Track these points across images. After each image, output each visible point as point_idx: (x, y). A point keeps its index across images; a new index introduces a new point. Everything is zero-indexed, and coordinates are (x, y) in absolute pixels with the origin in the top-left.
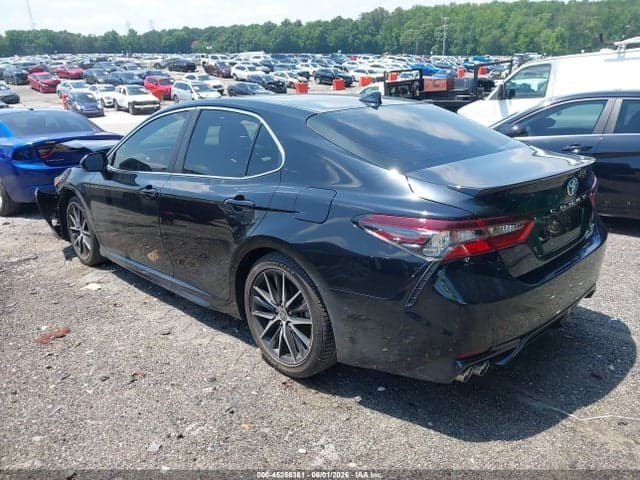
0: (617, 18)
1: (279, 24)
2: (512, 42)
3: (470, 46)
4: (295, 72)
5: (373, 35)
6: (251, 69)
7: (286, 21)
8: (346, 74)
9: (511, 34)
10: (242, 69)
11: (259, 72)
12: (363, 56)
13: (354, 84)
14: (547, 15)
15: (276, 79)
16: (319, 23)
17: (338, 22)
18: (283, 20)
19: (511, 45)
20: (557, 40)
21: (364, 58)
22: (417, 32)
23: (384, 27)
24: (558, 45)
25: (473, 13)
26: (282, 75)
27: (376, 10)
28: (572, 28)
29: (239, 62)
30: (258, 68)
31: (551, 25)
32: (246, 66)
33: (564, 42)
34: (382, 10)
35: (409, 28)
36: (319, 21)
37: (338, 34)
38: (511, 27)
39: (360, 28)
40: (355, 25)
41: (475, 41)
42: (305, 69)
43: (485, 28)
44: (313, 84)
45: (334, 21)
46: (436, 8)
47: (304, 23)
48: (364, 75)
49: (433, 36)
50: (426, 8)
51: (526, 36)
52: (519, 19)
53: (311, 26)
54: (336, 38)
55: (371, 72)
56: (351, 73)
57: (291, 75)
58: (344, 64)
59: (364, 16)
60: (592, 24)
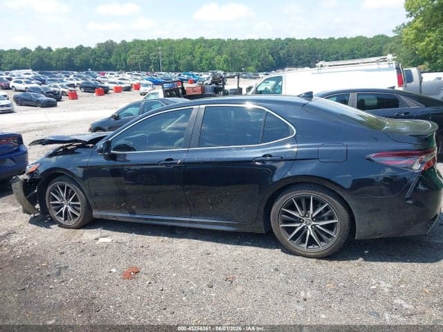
0: (255, 49)
1: (33, 50)
2: (199, 64)
3: (174, 66)
4: (64, 84)
5: (108, 59)
6: (27, 83)
7: (39, 47)
8: (103, 85)
9: (198, 59)
10: (21, 82)
11: (35, 85)
12: (109, 73)
13: (110, 91)
14: (216, 48)
15: (52, 89)
16: (65, 50)
17: (80, 49)
18: (37, 47)
19: (198, 66)
20: (225, 62)
21: (111, 74)
22: (138, 57)
23: (114, 53)
24: (225, 66)
25: (173, 45)
26: (55, 87)
27: (107, 42)
28: (231, 55)
29: (13, 78)
30: (33, 82)
31: (220, 53)
32: (23, 80)
33: (228, 63)
34: (112, 42)
35: (132, 54)
36: (66, 48)
37: (81, 58)
38: (197, 54)
39: (97, 54)
40: (94, 51)
41: (176, 62)
42: (71, 82)
43: (182, 54)
44: (79, 92)
45: (77, 48)
46: (149, 41)
47: (54, 49)
48: (116, 85)
49: (149, 59)
50: (142, 41)
51: (207, 60)
52: (201, 50)
53: (60, 51)
54: (81, 60)
55: (120, 83)
56: (106, 84)
57: (62, 86)
58: (97, 78)
59: (100, 45)
60: (242, 53)
